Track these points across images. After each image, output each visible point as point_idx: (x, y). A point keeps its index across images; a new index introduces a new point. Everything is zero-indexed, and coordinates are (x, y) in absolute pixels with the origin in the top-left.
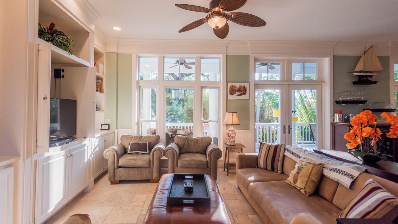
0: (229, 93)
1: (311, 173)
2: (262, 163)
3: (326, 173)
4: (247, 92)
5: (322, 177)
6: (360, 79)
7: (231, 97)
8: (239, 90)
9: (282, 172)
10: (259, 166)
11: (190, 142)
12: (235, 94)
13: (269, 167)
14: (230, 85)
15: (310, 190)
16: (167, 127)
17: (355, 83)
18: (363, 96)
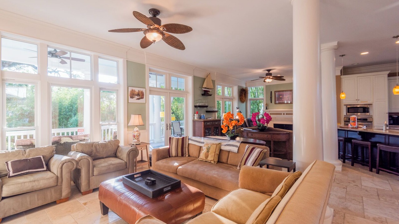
0: (129, 97)
1: (216, 149)
2: (173, 153)
3: (223, 148)
4: (145, 96)
5: (221, 151)
6: (205, 93)
7: (131, 100)
8: (138, 95)
9: (189, 156)
10: (171, 156)
11: (98, 147)
12: (134, 98)
13: (180, 154)
14: (130, 89)
15: (216, 160)
16: (54, 134)
17: (203, 95)
18: (206, 103)
